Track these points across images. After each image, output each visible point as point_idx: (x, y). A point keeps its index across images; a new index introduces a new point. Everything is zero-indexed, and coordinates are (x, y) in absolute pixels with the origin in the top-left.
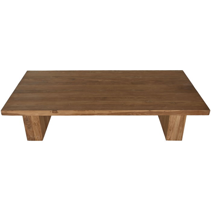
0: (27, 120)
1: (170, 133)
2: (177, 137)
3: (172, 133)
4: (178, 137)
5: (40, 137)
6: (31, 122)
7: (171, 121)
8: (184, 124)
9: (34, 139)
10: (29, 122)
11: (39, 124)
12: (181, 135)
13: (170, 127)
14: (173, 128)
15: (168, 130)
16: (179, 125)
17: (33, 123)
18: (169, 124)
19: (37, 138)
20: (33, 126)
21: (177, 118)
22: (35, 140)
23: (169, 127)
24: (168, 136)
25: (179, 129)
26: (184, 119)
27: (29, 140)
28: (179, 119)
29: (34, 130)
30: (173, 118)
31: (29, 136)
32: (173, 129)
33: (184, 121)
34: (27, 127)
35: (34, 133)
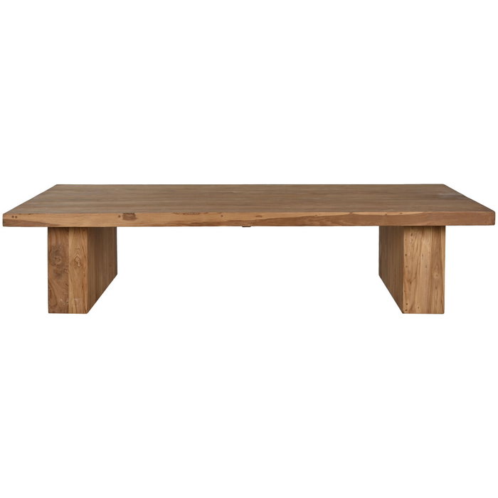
0: (57, 253)
1: (410, 290)
2: (430, 304)
3: (415, 290)
4: (433, 303)
5: (81, 303)
6: (65, 257)
7: (409, 254)
8: (441, 262)
9: (65, 310)
10: (62, 257)
11: (85, 265)
12: (439, 295)
13: (408, 271)
14: (416, 274)
15: (405, 280)
16: (432, 267)
17: (70, 260)
18: (405, 264)
19: (74, 306)
20: (70, 268)
21: (423, 247)
22: (68, 313)
23: (407, 273)
24: (406, 300)
25: (431, 277)
26: (440, 249)
27: (54, 312)
28: (429, 249)
29: (70, 281)
30: (413, 246)
31: (56, 298)
32: (416, 278)
33: (440, 254)
34: (54, 271)
35: (67, 290)
